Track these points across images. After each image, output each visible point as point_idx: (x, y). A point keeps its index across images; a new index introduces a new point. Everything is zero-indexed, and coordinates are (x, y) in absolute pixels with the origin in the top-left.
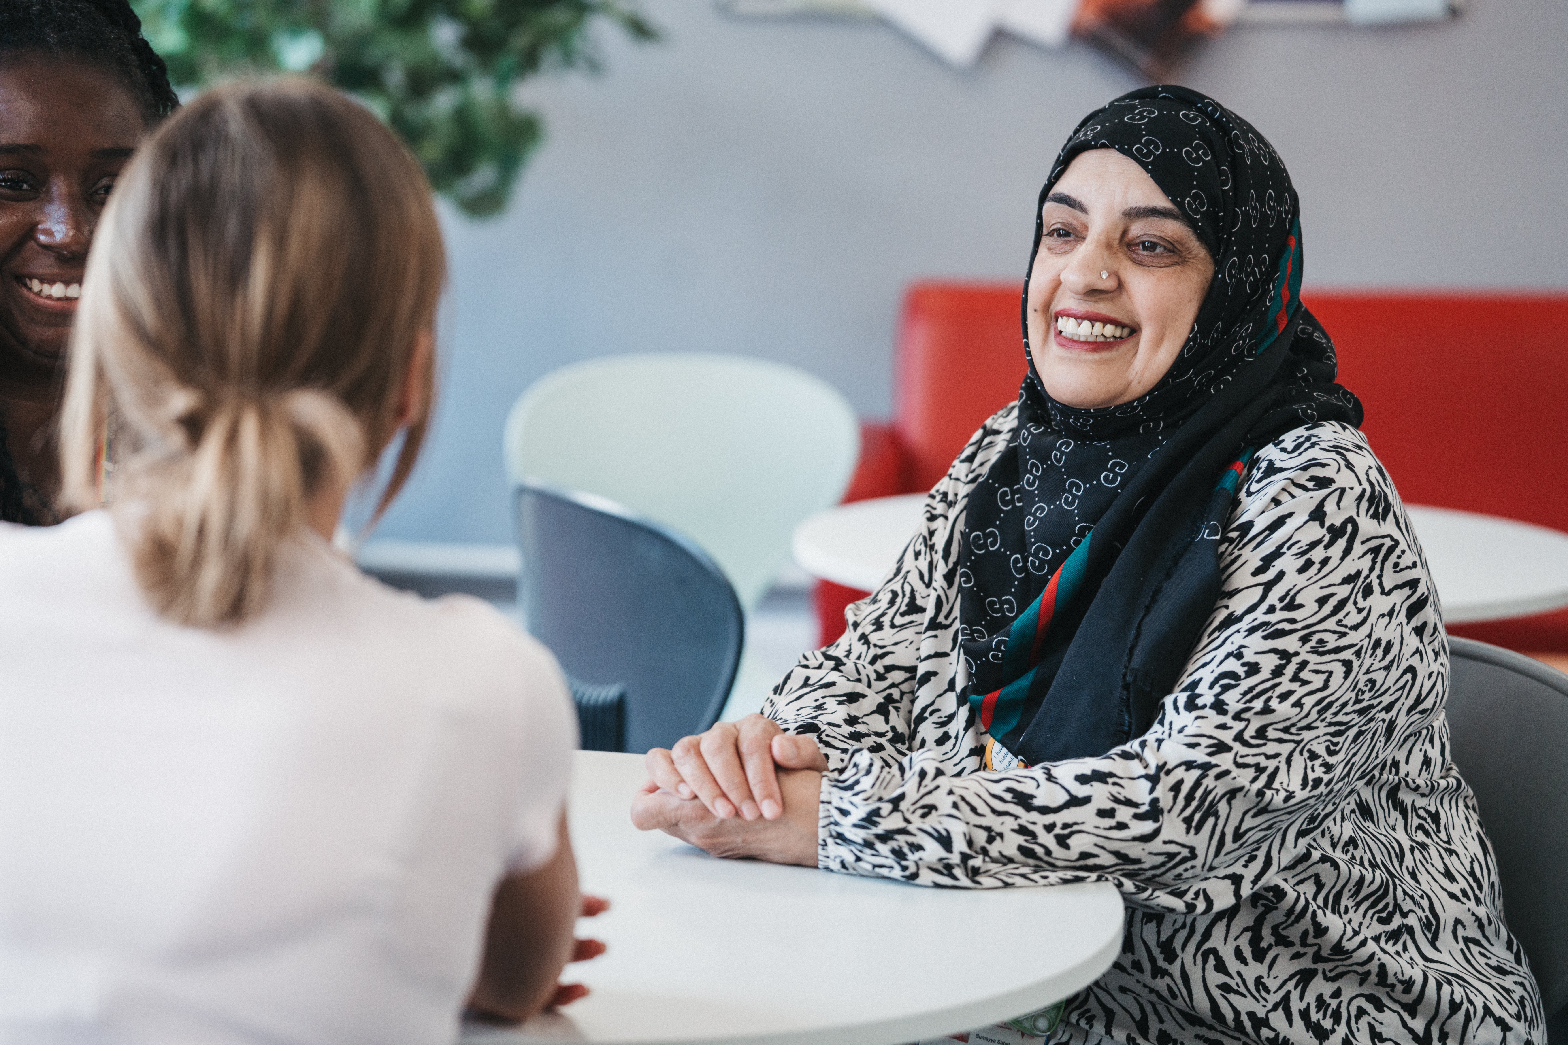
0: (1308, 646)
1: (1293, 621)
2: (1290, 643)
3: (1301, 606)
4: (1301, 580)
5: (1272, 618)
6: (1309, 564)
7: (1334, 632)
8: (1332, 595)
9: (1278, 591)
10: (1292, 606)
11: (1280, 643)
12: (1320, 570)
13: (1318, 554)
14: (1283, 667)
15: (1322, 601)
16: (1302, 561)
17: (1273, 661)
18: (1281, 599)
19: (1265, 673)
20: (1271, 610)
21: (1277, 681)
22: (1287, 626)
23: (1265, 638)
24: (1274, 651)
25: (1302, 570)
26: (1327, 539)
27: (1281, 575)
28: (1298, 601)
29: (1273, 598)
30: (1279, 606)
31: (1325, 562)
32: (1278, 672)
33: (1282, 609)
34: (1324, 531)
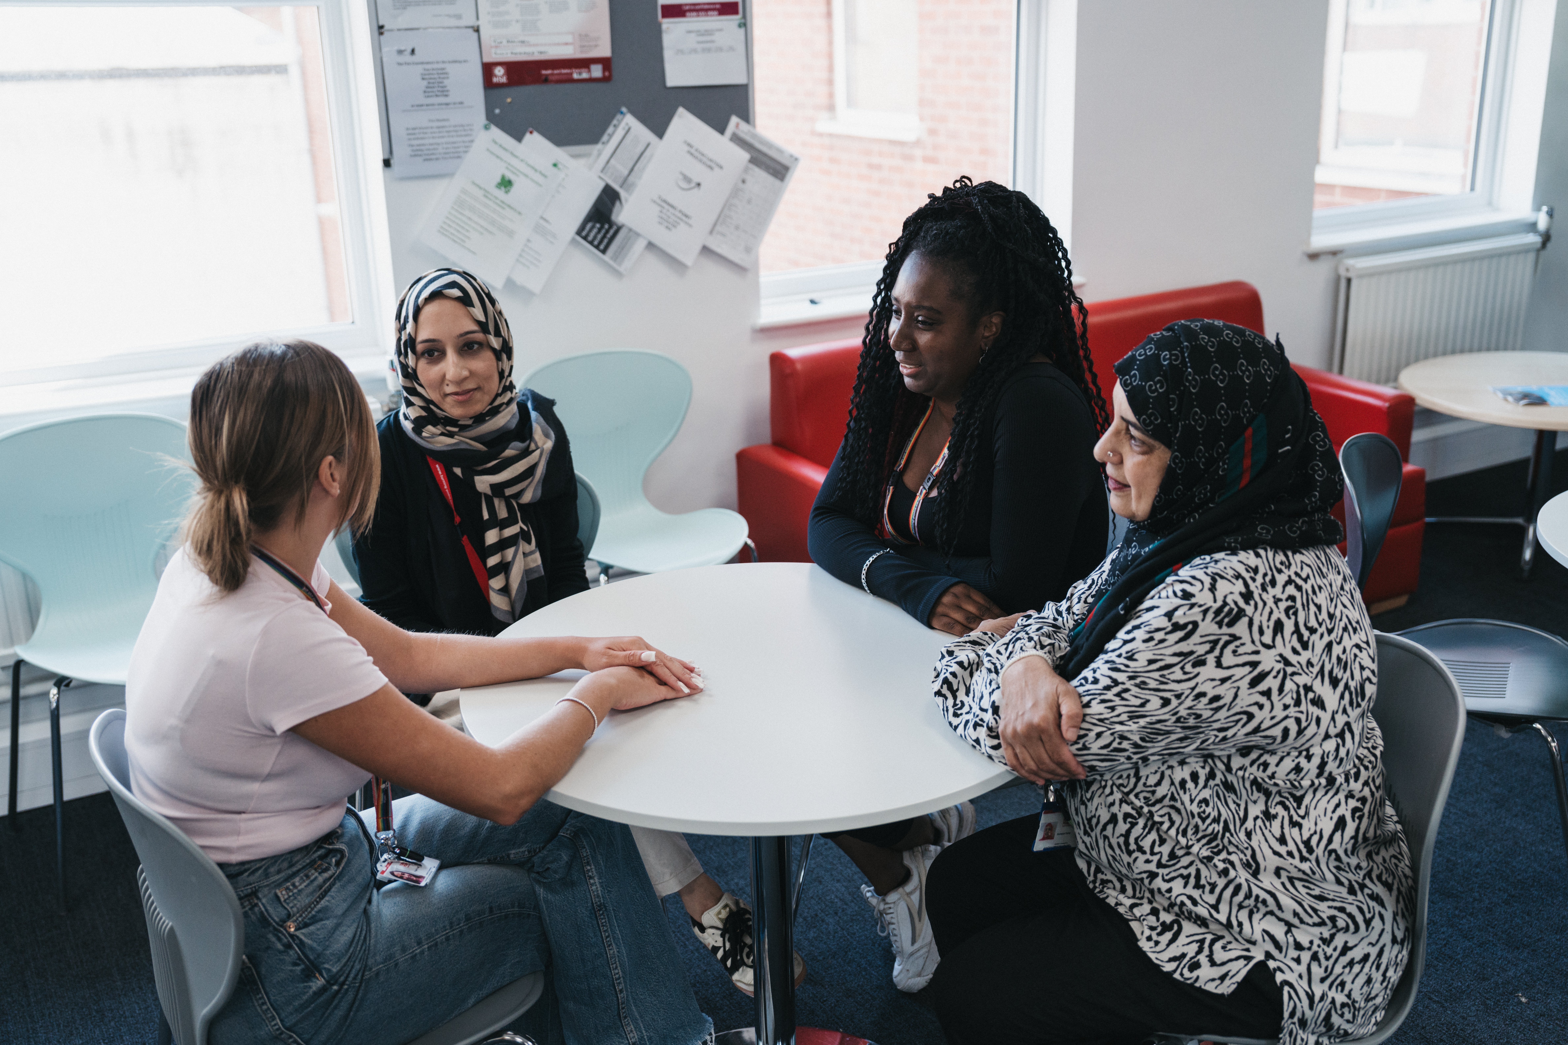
0: (1132, 682)
1: (1127, 666)
2: (1121, 677)
3: (1136, 660)
4: (1143, 646)
5: (1118, 660)
6: (1151, 639)
7: (1156, 680)
8: (1161, 660)
9: (1128, 647)
10: (1130, 658)
11: (1115, 675)
12: (1156, 645)
13: (1159, 636)
14: (1112, 687)
15: (1151, 662)
16: (1147, 636)
17: (1108, 682)
18: (1127, 652)
19: (1100, 686)
20: (1120, 656)
21: (1105, 692)
22: (1123, 668)
23: (1109, 669)
24: (1110, 677)
25: (1145, 641)
26: (1170, 628)
27: (1133, 639)
28: (1136, 657)
29: (1123, 650)
30: (1124, 655)
31: (1162, 641)
32: (1107, 688)
33: (1125, 658)
34: (1169, 624)
